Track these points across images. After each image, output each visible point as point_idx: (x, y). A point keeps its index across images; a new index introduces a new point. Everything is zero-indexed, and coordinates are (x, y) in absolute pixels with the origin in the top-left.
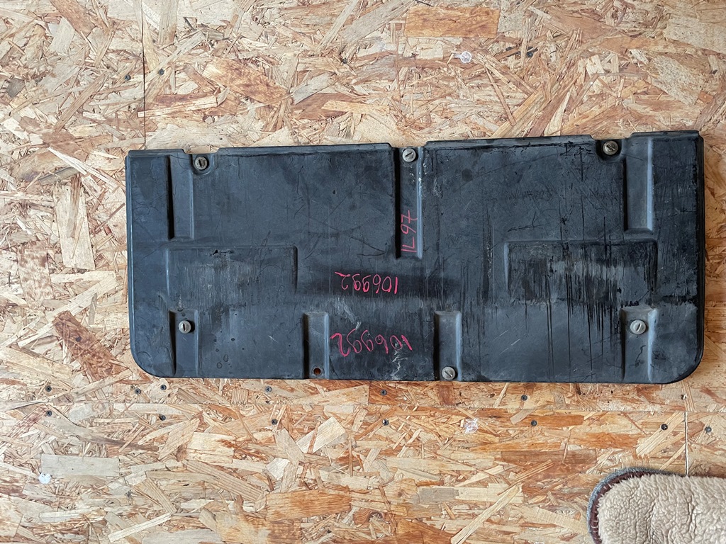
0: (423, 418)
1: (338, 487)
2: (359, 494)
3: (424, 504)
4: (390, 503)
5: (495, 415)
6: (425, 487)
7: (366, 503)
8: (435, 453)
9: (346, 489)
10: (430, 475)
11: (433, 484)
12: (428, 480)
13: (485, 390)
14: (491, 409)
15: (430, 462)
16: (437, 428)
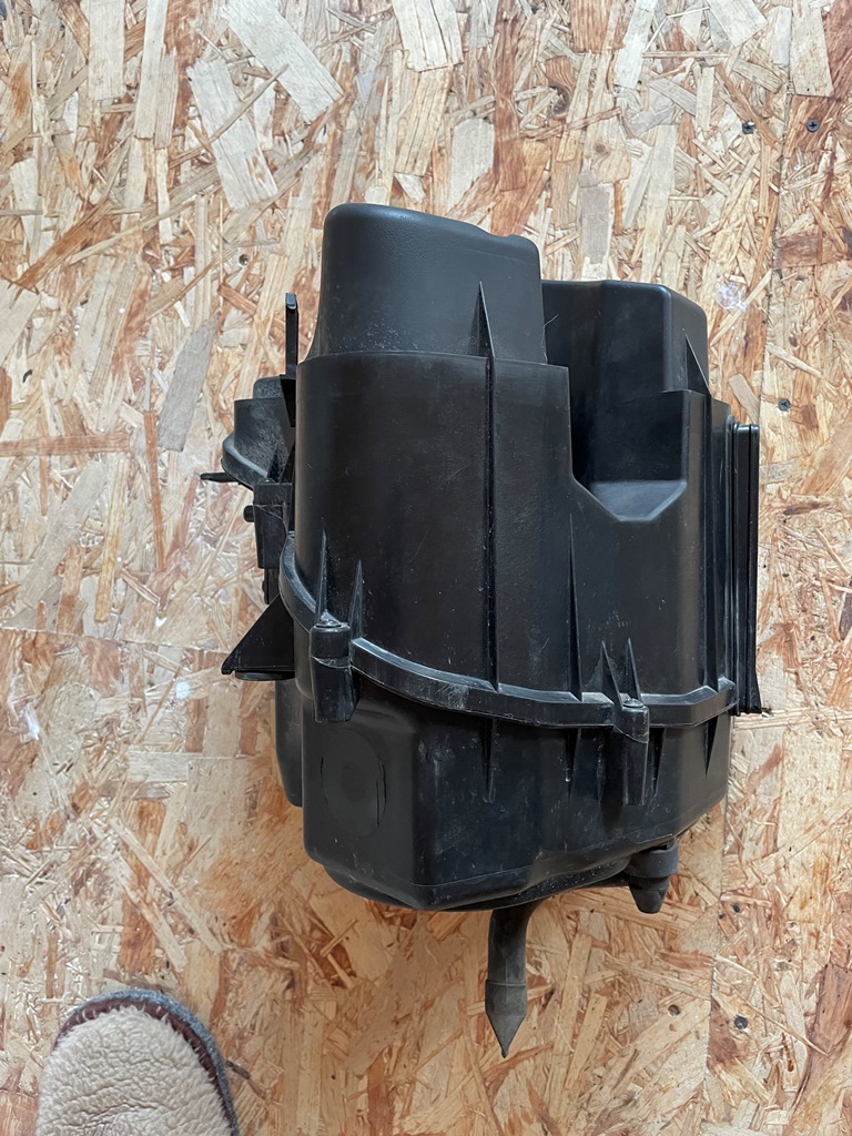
0: (755, 203)
1: (622, 27)
2: (605, 68)
3: (578, 196)
4: (585, 128)
5: (751, 345)
6: (612, 198)
7: (587, 82)
8: (680, 223)
9: (619, 43)
10: (635, 209)
11: (618, 214)
12: (626, 205)
13: (807, 329)
14: (764, 340)
15: (663, 211)
16: (729, 230)
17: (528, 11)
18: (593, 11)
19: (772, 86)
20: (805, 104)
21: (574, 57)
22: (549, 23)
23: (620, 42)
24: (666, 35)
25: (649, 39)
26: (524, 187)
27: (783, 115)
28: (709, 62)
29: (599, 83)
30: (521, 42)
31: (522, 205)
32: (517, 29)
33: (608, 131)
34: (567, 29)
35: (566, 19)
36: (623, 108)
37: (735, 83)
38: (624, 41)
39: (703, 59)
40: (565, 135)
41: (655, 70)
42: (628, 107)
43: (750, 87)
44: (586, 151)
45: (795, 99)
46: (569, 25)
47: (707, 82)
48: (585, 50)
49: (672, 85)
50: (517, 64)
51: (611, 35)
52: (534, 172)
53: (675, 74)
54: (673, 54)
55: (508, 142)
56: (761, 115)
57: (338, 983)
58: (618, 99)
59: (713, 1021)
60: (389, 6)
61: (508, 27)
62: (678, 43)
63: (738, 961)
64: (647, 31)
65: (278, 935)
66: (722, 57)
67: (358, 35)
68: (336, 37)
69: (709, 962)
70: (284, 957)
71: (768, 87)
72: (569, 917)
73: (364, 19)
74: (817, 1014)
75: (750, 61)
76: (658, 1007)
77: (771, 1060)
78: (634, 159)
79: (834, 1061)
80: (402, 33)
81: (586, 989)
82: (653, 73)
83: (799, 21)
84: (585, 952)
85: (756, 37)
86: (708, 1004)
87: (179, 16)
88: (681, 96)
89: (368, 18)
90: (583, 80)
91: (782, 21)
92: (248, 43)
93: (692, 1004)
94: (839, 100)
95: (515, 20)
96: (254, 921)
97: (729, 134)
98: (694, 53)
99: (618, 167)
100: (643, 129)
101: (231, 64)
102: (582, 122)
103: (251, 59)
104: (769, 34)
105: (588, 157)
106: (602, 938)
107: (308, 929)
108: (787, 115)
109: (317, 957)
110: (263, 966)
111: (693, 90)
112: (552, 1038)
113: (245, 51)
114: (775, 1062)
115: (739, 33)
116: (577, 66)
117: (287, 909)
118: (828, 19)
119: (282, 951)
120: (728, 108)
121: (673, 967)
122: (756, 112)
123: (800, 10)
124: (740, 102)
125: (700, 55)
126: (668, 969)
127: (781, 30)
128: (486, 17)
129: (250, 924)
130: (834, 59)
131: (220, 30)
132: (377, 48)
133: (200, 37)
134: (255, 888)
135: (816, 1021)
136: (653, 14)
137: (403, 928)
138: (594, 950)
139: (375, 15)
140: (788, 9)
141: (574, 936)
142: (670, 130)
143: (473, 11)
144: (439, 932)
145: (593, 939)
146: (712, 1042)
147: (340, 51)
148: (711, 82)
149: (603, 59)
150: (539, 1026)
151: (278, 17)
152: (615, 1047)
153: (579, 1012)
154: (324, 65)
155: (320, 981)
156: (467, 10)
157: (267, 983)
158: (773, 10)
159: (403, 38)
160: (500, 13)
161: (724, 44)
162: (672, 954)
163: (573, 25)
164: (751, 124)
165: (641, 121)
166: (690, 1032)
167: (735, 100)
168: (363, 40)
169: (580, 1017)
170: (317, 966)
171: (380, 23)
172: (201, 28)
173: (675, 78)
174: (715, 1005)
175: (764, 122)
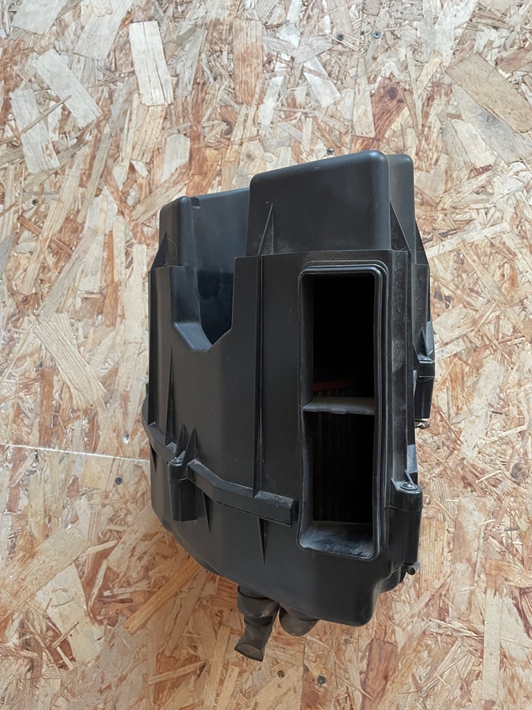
17: (211, 80)
18: (248, 83)
19: (343, 131)
20: (360, 141)
21: (236, 106)
22: (223, 87)
23: (262, 100)
24: (287, 99)
25: (278, 100)
26: (206, 174)
27: (348, 146)
28: (310, 115)
29: (250, 121)
30: (207, 96)
31: (204, 183)
32: (205, 88)
33: (254, 147)
34: (233, 91)
35: (233, 86)
36: (263, 136)
37: (323, 127)
38: (264, 100)
39: (306, 113)
40: (230, 147)
41: (280, 117)
42: (265, 135)
43: (331, 130)
44: (241, 157)
45: (355, 138)
46: (234, 89)
47: (308, 126)
48: (242, 103)
49: (289, 125)
50: (204, 107)
51: (257, 96)
52: (212, 166)
53: (291, 120)
54: (290, 109)
55: (197, 148)
56: (337, 146)
57: (63, 666)
58: (260, 131)
59: (305, 680)
60: (132, 69)
61: (200, 87)
62: (293, 104)
63: (320, 639)
64: (277, 96)
65: (24, 634)
66: (316, 113)
67: (113, 83)
68: (100, 83)
69: (302, 641)
70: (27, 649)
71: (341, 131)
72: (217, 615)
73: (117, 75)
74: (367, 672)
75: (332, 116)
76: (271, 672)
77: (340, 704)
78: (268, 163)
79: (378, 704)
80: (140, 84)
81: (226, 663)
82: (279, 119)
83: (358, 97)
84: (226, 638)
85: (335, 104)
86: (302, 669)
87: (7, 63)
88: (293, 131)
89: (120, 74)
90: (241, 119)
91: (350, 96)
92: (47, 82)
93: (292, 669)
94: (378, 140)
95: (204, 84)
96: (8, 625)
97: (319, 154)
98: (302, 110)
99: (259, 167)
100: (273, 148)
101: (36, 93)
102: (239, 141)
103: (49, 91)
104: (342, 103)
105: (242, 160)
106: (237, 629)
107: (45, 629)
108: (351, 146)
109: (49, 648)
110: (12, 656)
111: (300, 129)
112: (203, 697)
113: (45, 86)
114: (342, 706)
115: (326, 101)
116: (238, 111)
117: (31, 617)
118: (374, 97)
119: (26, 645)
120: (319, 141)
121: (281, 645)
122: (334, 144)
123: (359, 91)
124: (326, 138)
125: (305, 111)
126: (278, 647)
127: (349, 101)
128: (188, 80)
129: (5, 627)
130: (376, 118)
131: (32, 73)
132: (124, 91)
133: (19, 76)
134: (11, 602)
135: (367, 677)
136: (280, 87)
137: (109, 627)
138: (231, 636)
139: (124, 73)
140: (352, 91)
141: (219, 627)
142: (287, 150)
143: (181, 77)
144: (133, 628)
145: (232, 629)
146: (304, 694)
147: (103, 91)
148: (311, 125)
149: (252, 109)
150: (195, 689)
151: (67, 69)
152: (243, 701)
153: (221, 678)
154: (93, 97)
155: (51, 665)
156: (177, 76)
157: (14, 667)
158: (345, 90)
159: (140, 87)
160: (195, 79)
161: (318, 106)
162: (280, 636)
163: (236, 89)
164: (331, 149)
165: (272, 143)
166: (290, 689)
167: (323, 136)
168: (116, 86)
169: (222, 682)
170: (49, 655)
171: (127, 78)
172: (20, 71)
173: (291, 122)
174: (306, 670)
175: (338, 149)
